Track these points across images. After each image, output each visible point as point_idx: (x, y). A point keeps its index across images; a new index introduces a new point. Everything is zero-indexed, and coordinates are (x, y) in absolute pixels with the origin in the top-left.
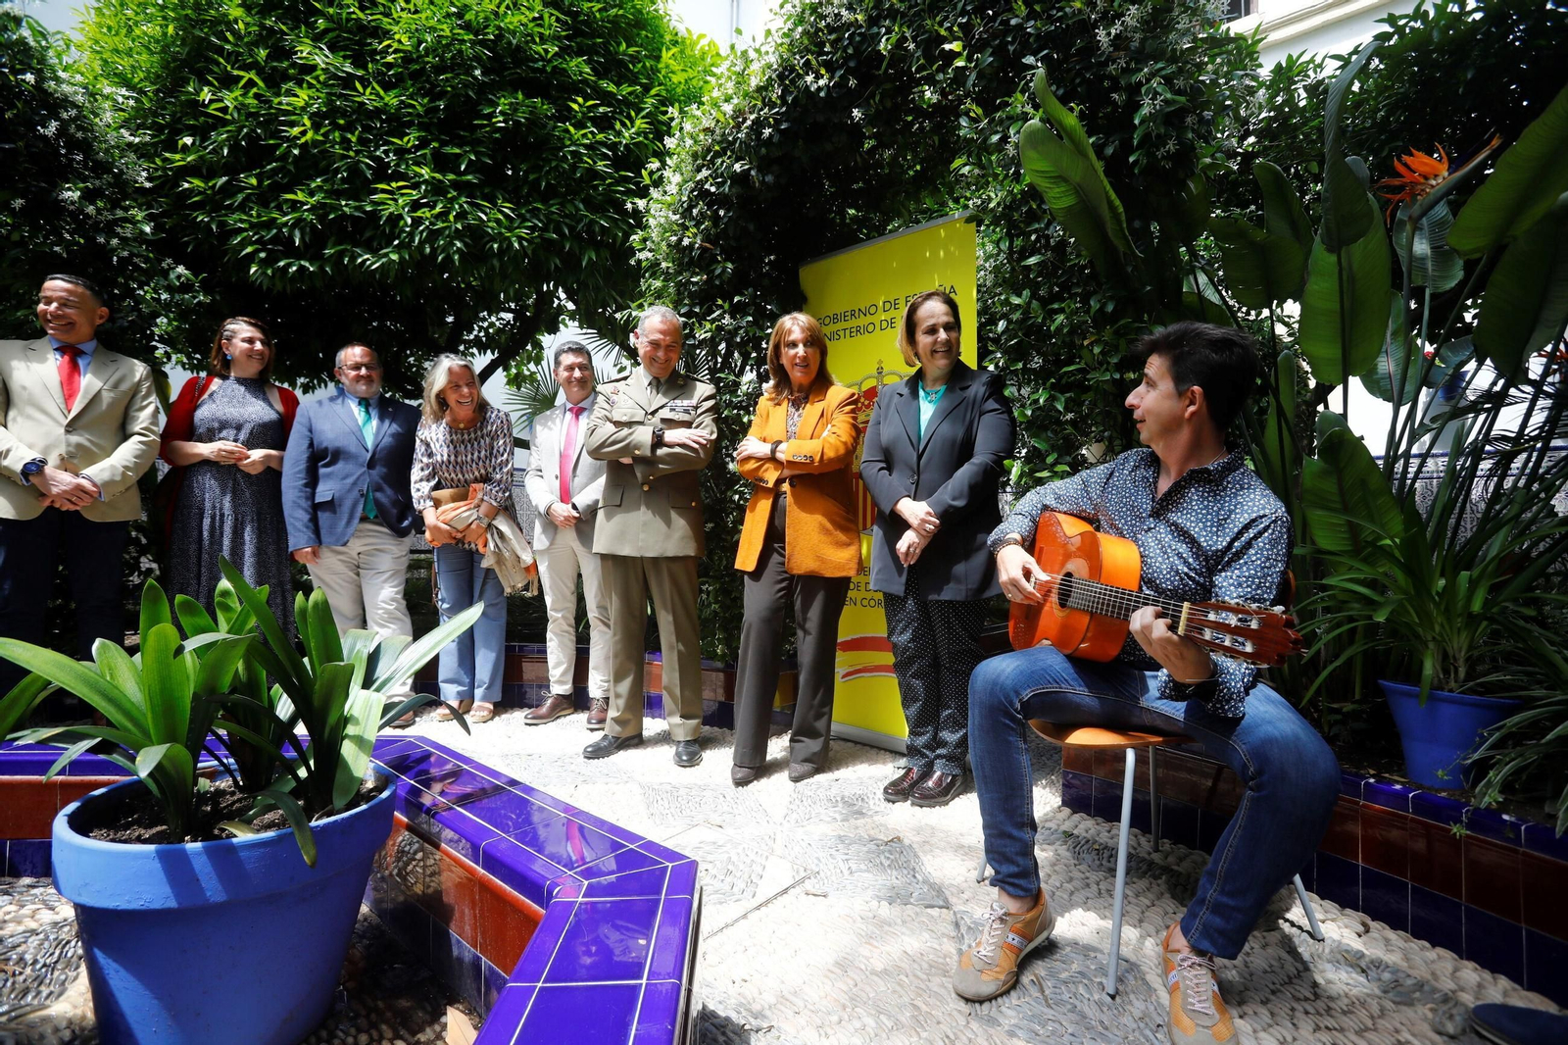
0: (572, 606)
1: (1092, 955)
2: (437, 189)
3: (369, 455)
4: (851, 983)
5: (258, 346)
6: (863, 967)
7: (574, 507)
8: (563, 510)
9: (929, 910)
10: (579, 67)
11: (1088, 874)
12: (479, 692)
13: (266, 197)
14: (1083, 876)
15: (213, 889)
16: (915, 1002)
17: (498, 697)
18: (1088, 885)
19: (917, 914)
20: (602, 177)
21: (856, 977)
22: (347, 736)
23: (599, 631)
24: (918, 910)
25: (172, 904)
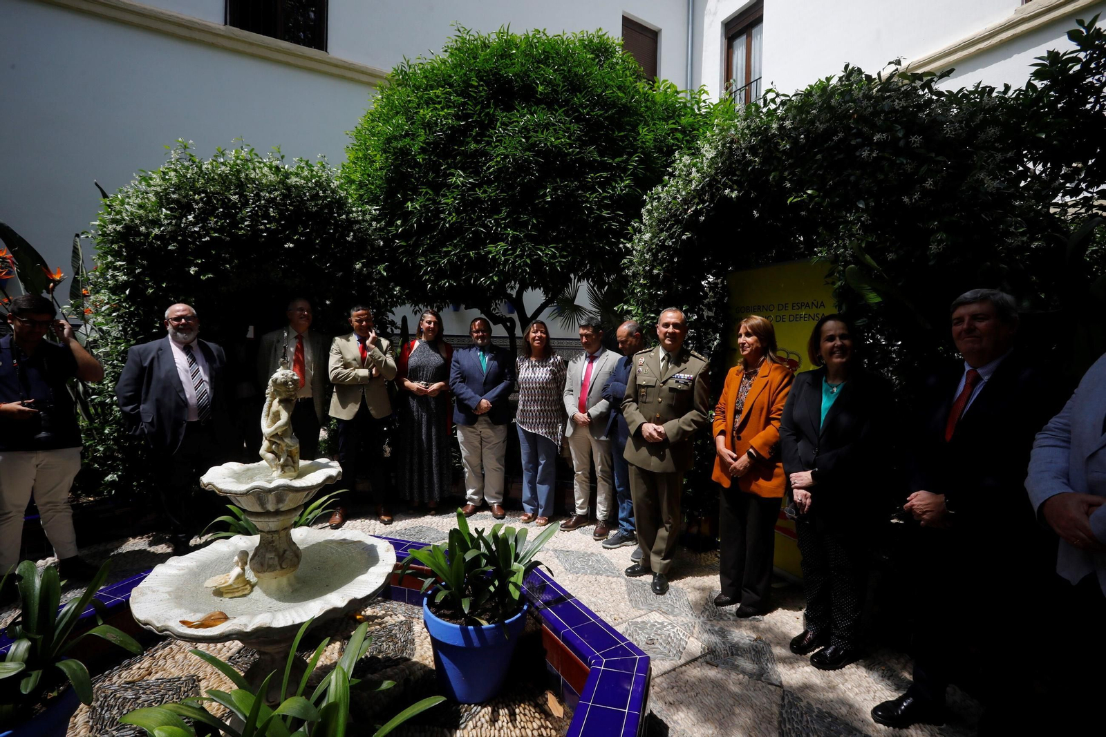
0: (588, 467)
1: (854, 732)
2: (516, 240)
3: (484, 378)
4: (721, 717)
5: (432, 325)
6: (729, 710)
7: (589, 415)
8: (582, 417)
9: (770, 687)
10: (592, 153)
11: (871, 684)
12: (540, 511)
13: (433, 249)
14: (868, 685)
15: (476, 643)
16: (751, 734)
17: (551, 513)
18: (869, 691)
19: (763, 687)
20: (606, 219)
21: (724, 714)
22: (510, 582)
23: (602, 484)
24: (764, 684)
25: (464, 646)
